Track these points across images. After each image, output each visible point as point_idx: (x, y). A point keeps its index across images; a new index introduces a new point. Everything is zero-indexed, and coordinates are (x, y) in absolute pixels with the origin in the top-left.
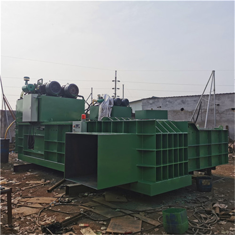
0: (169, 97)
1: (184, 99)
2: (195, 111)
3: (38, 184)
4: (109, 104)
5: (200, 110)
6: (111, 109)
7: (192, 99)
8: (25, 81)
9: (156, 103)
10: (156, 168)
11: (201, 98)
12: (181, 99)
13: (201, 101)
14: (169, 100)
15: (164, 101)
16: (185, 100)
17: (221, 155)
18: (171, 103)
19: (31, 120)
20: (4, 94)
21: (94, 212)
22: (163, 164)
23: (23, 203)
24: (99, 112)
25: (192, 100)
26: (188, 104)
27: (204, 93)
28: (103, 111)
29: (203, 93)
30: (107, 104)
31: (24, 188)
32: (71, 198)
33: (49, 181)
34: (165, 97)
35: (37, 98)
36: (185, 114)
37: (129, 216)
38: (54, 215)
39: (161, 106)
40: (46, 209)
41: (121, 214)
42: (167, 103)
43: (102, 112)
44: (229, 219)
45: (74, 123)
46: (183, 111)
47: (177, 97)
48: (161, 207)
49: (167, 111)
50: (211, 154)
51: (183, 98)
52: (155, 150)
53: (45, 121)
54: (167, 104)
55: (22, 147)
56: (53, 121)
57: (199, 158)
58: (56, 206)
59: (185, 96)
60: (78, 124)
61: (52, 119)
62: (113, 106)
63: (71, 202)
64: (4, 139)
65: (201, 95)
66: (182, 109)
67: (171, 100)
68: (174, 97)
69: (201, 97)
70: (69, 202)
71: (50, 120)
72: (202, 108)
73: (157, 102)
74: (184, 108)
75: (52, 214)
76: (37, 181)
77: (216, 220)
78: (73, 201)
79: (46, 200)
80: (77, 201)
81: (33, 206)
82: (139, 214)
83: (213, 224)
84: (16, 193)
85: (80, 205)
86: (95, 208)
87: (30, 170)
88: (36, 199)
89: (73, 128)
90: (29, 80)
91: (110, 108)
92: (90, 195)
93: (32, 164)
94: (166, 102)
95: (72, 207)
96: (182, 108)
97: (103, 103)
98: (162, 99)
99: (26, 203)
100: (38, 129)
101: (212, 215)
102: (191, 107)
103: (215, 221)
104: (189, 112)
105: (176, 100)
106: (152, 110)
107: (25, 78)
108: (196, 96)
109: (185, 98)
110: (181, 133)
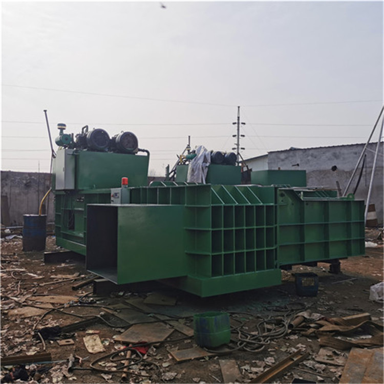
0: (312, 148)
1: (337, 151)
2: (354, 171)
3: (66, 279)
4: (204, 162)
5: (364, 170)
6: (207, 169)
7: (351, 151)
8: (59, 130)
9: (290, 158)
10: (212, 256)
11: (366, 149)
12: (333, 151)
13: (366, 153)
14: (312, 154)
15: (304, 154)
16: (340, 152)
17: (350, 240)
18: (315, 157)
19: (65, 187)
20: (54, 148)
21: (117, 317)
22: (224, 251)
23: (30, 303)
24: (188, 174)
25: (351, 153)
26: (344, 159)
27: (371, 139)
28: (194, 173)
29: (369, 140)
30: (201, 162)
31: (44, 284)
32: (97, 299)
33: (83, 276)
34: (306, 148)
35: (73, 155)
36: (338, 176)
37: (162, 324)
38: (62, 318)
39: (299, 163)
40: (56, 311)
41: (153, 320)
42: (310, 158)
43: (192, 175)
44: (304, 333)
45: (113, 191)
46: (336, 171)
47: (325, 147)
49: (305, 171)
50: (328, 239)
51: (336, 148)
52: (211, 229)
53: (85, 188)
54: (308, 160)
55: (60, 228)
56: (97, 188)
57: (303, 245)
58: (71, 308)
59: (338, 146)
60: (117, 192)
61: (94, 186)
62: (209, 165)
63: (95, 302)
64: (38, 215)
65: (365, 144)
66: (334, 168)
67: (315, 153)
68: (321, 148)
69: (365, 147)
70: (92, 302)
71: (92, 187)
72: (368, 166)
73: (292, 157)
74: (337, 166)
75: (60, 317)
76: (68, 275)
77: (283, 333)
78: (98, 302)
79: (63, 300)
80: (104, 302)
81: (42, 306)
82: (177, 321)
83: (277, 339)
84: (30, 289)
85: (104, 307)
86: (120, 312)
87: (67, 261)
88: (51, 298)
89: (112, 199)
90: (64, 129)
91: (204, 168)
92: (126, 295)
93: (71, 252)
94: (308, 157)
95: (91, 310)
96: (333, 165)
97: (194, 160)
98: (301, 151)
99: (34, 302)
100: (78, 200)
101: (281, 325)
102: (349, 164)
103: (280, 335)
104: (346, 172)
105: (324, 153)
106: (279, 171)
107: (59, 125)
108: (357, 145)
109: (339, 149)
110: (262, 204)
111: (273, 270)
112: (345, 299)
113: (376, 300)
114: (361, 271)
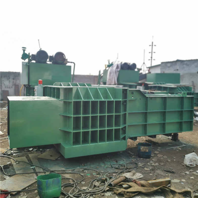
4: (116, 68)
6: (118, 72)
8: (23, 51)
9: (173, 66)
10: (73, 133)
14: (186, 64)
17: (182, 122)
18: (188, 66)
21: (13, 166)
24: (108, 75)
28: (111, 74)
35: (26, 65)
37: (34, 175)
39: (178, 69)
41: (31, 171)
42: (184, 66)
48: (73, 169)
50: (165, 121)
52: (72, 116)
53: (33, 84)
62: (120, 70)
77: (101, 190)
86: (18, 163)
89: (35, 92)
92: (34, 150)
97: (111, 67)
105: (193, 63)
107: (23, 48)
110: (112, 100)
111: (119, 141)
112: (168, 161)
113: (187, 165)
114: (193, 140)
